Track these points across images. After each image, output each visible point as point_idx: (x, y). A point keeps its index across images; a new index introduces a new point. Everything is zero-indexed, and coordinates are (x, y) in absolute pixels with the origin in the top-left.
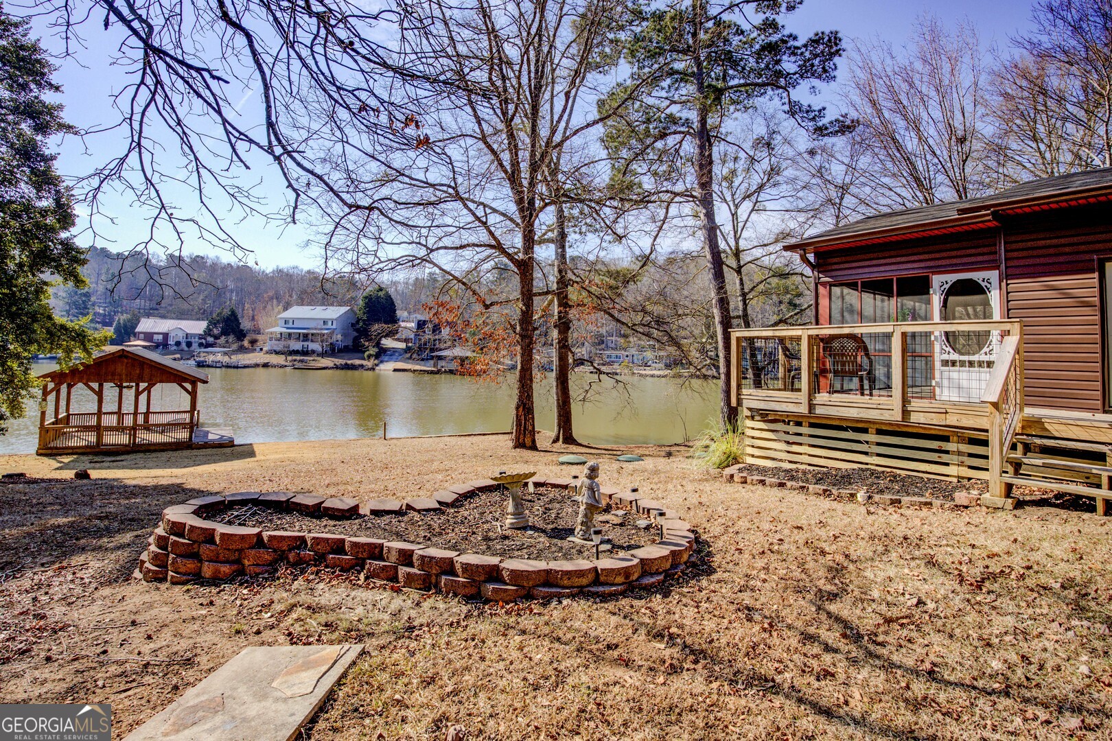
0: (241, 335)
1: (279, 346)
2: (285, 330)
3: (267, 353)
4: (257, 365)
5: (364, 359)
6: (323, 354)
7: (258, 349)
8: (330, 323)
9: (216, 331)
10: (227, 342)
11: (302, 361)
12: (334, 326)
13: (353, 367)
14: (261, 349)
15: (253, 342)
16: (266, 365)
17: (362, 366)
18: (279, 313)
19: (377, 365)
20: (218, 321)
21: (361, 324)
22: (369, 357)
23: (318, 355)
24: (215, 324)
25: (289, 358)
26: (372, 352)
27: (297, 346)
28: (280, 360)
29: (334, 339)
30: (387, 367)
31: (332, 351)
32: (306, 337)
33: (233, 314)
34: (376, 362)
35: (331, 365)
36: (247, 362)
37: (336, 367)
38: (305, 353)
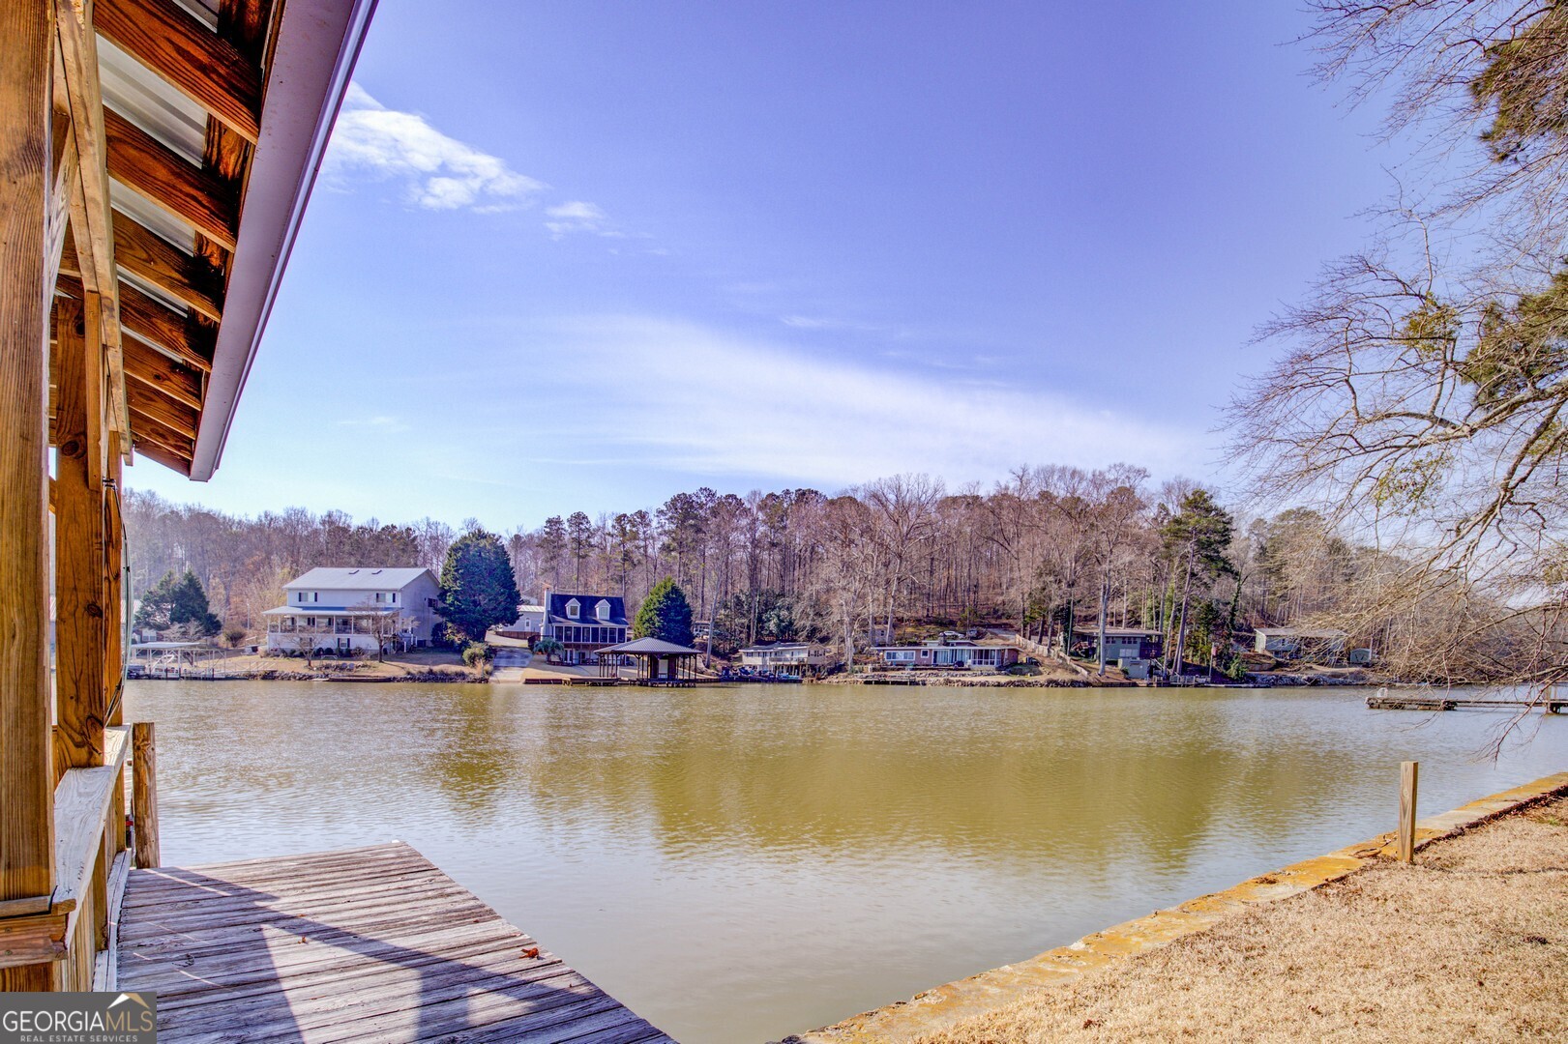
0: (212, 626)
1: (290, 643)
2: (300, 611)
3: (267, 655)
4: (250, 677)
5: (463, 663)
6: (382, 655)
7: (248, 649)
8: (389, 597)
9: (159, 619)
10: (184, 633)
11: (341, 668)
12: (398, 604)
13: (445, 678)
14: (255, 649)
15: (236, 638)
16: (269, 676)
17: (462, 676)
18: (284, 581)
19: (490, 674)
20: (163, 599)
21: (450, 599)
22: (473, 658)
23: (374, 657)
24: (156, 603)
25: (316, 663)
26: (477, 651)
27: (329, 641)
28: (299, 666)
29: (399, 627)
30: (511, 677)
31: (397, 649)
32: (345, 624)
33: (192, 583)
34: (488, 667)
35: (402, 674)
36: (231, 672)
37: (411, 678)
38: (348, 654)
